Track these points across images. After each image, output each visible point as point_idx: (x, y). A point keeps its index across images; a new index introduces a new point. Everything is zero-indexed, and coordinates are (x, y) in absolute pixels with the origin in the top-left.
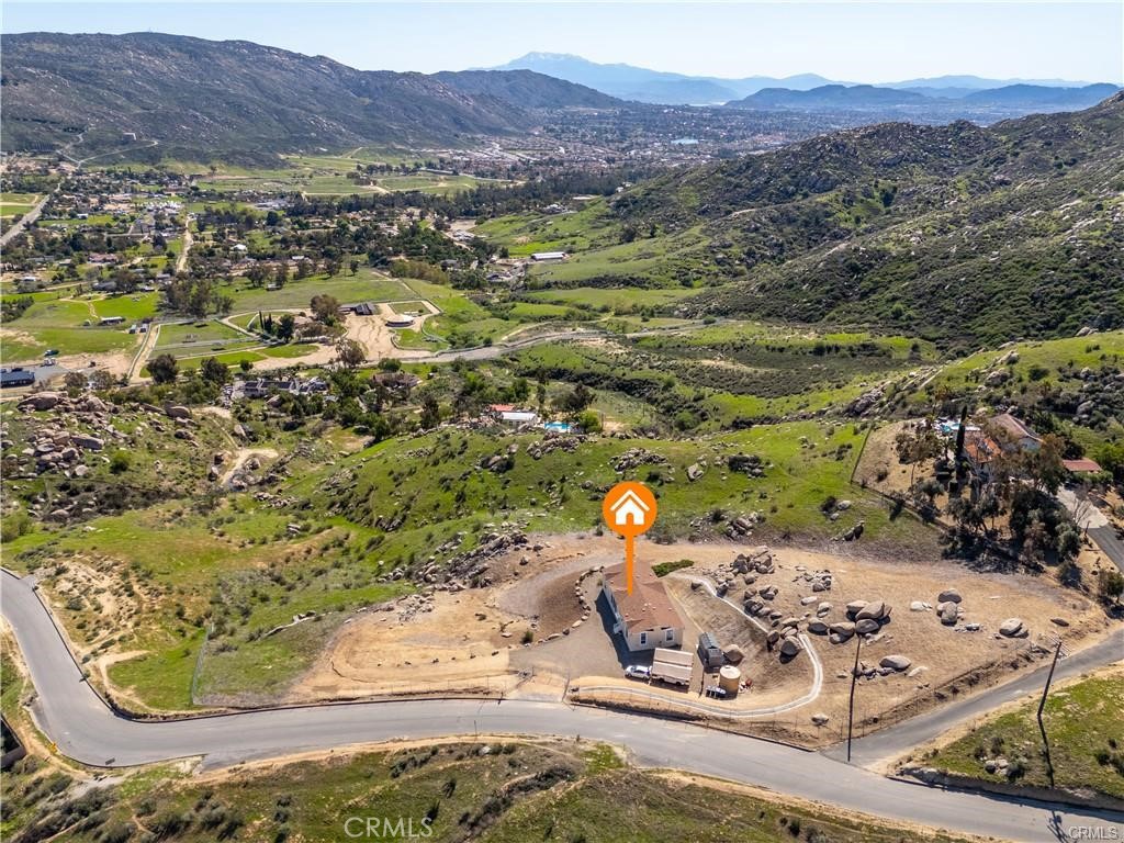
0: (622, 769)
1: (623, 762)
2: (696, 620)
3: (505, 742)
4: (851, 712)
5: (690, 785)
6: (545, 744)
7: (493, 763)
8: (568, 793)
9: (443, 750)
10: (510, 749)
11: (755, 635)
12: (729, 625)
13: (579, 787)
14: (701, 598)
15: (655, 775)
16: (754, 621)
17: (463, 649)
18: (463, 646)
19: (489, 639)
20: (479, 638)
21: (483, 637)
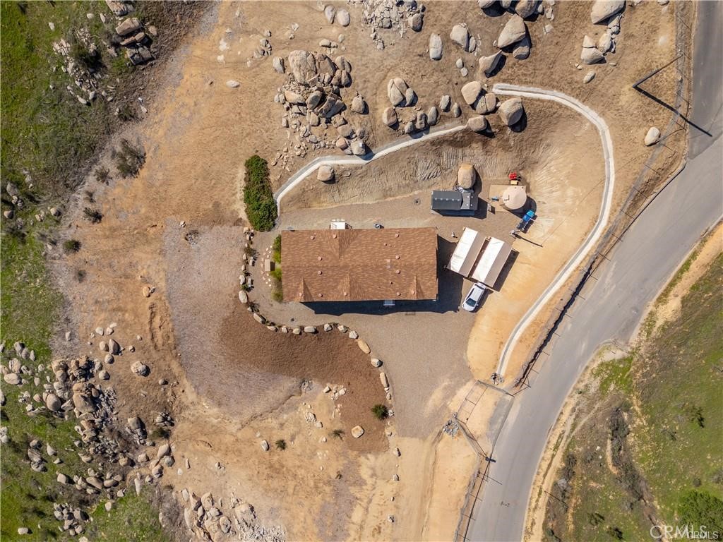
0: (635, 359)
1: (626, 355)
2: (385, 196)
3: (558, 463)
4: (654, 98)
5: (683, 302)
6: (574, 426)
7: (582, 478)
8: (643, 414)
9: (550, 524)
10: (570, 460)
11: (459, 142)
12: (420, 165)
13: (640, 403)
14: (356, 180)
15: (655, 329)
16: (435, 134)
17: (376, 486)
18: (366, 484)
19: (356, 453)
20: (346, 462)
21: (346, 457)
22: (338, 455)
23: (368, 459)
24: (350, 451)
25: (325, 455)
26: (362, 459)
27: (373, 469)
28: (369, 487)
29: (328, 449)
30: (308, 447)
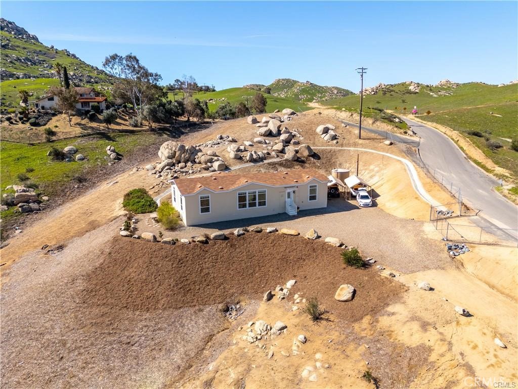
17: (448, 338)
18: (430, 350)
19: (366, 320)
20: (363, 348)
21: (358, 340)
22: (342, 347)
23: (393, 314)
24: (356, 326)
25: (318, 364)
26: (384, 321)
27: (414, 318)
28: (439, 348)
29: (318, 351)
30: (278, 377)
